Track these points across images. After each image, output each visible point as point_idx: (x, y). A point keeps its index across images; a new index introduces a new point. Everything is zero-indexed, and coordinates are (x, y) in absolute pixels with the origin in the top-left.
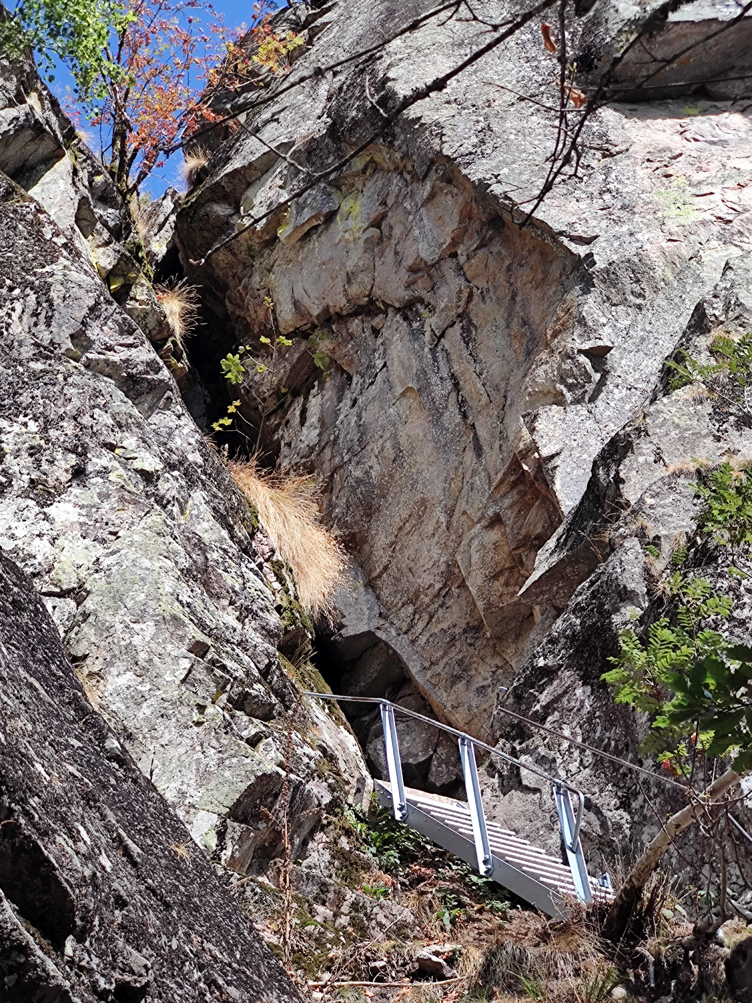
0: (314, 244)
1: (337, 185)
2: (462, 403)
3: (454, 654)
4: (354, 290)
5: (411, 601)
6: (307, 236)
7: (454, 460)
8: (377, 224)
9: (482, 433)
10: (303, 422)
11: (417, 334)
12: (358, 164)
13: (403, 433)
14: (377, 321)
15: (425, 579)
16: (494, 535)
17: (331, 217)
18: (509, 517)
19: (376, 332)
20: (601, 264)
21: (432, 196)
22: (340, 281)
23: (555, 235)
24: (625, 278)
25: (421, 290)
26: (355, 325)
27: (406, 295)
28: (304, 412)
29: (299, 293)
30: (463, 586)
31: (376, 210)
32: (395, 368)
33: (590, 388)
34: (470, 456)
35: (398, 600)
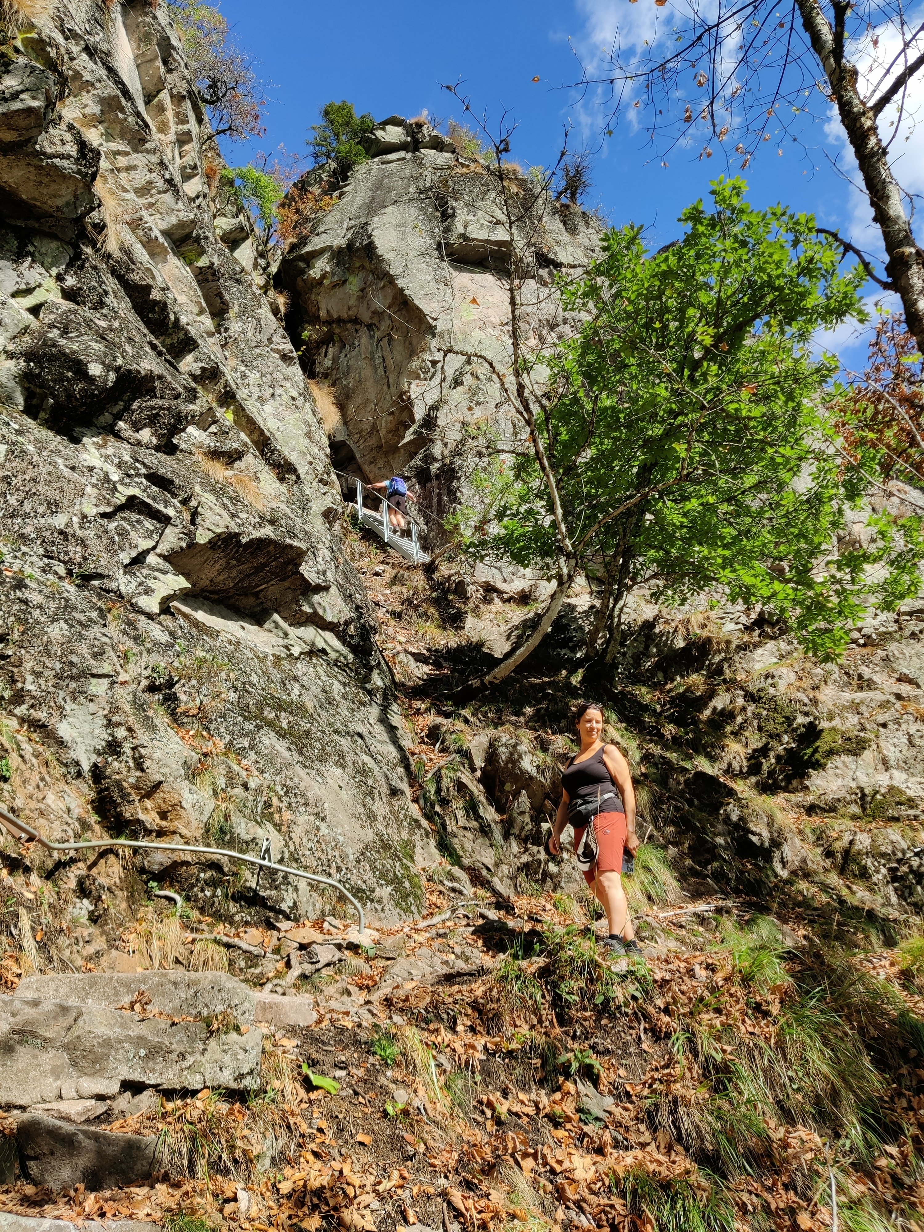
0: (337, 290)
1: (348, 269)
2: (385, 367)
3: (372, 454)
4: (351, 313)
5: (359, 433)
6: (334, 286)
7: (379, 387)
8: (362, 290)
9: (391, 380)
10: (326, 356)
11: (372, 337)
12: (357, 264)
13: (363, 373)
14: (358, 327)
15: (365, 427)
16: (390, 418)
17: (345, 282)
18: (397, 414)
19: (357, 331)
20: (439, 330)
21: (384, 287)
22: (346, 308)
23: (425, 315)
24: (446, 336)
25: (375, 321)
26: (349, 325)
27: (370, 321)
28: (326, 352)
29: (330, 307)
30: (378, 431)
31: (362, 285)
32: (363, 348)
33: (430, 375)
34: (385, 387)
35: (355, 431)
